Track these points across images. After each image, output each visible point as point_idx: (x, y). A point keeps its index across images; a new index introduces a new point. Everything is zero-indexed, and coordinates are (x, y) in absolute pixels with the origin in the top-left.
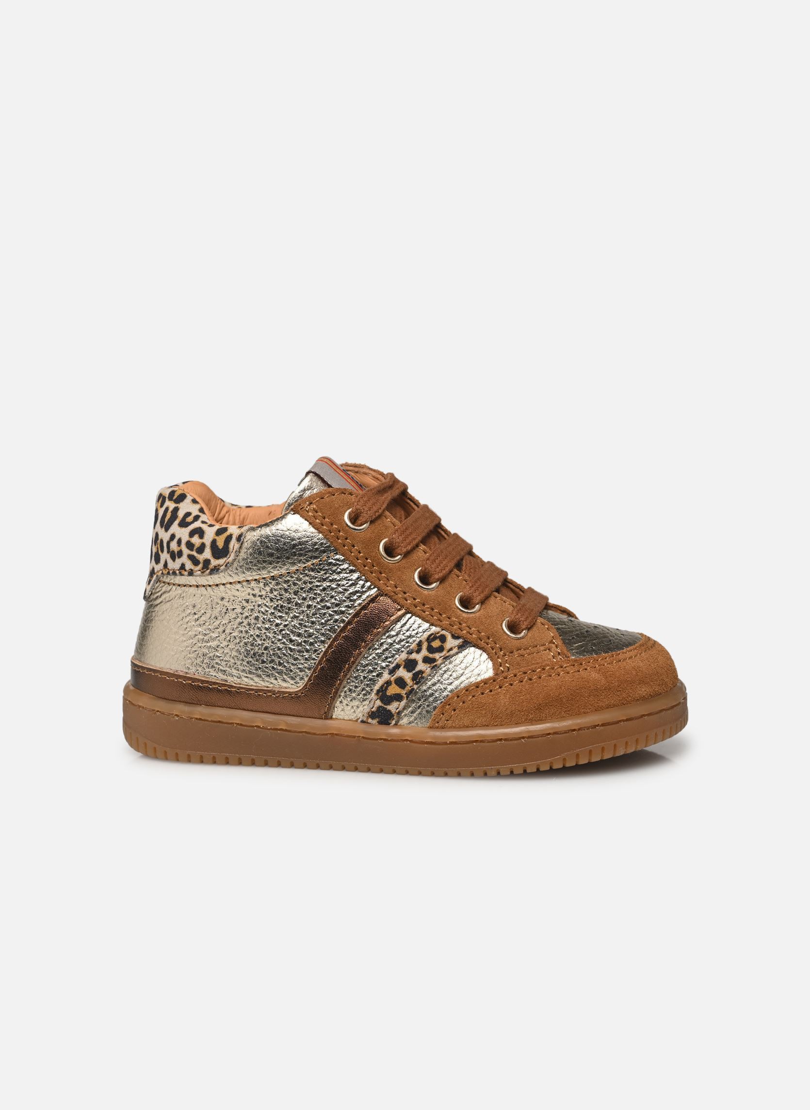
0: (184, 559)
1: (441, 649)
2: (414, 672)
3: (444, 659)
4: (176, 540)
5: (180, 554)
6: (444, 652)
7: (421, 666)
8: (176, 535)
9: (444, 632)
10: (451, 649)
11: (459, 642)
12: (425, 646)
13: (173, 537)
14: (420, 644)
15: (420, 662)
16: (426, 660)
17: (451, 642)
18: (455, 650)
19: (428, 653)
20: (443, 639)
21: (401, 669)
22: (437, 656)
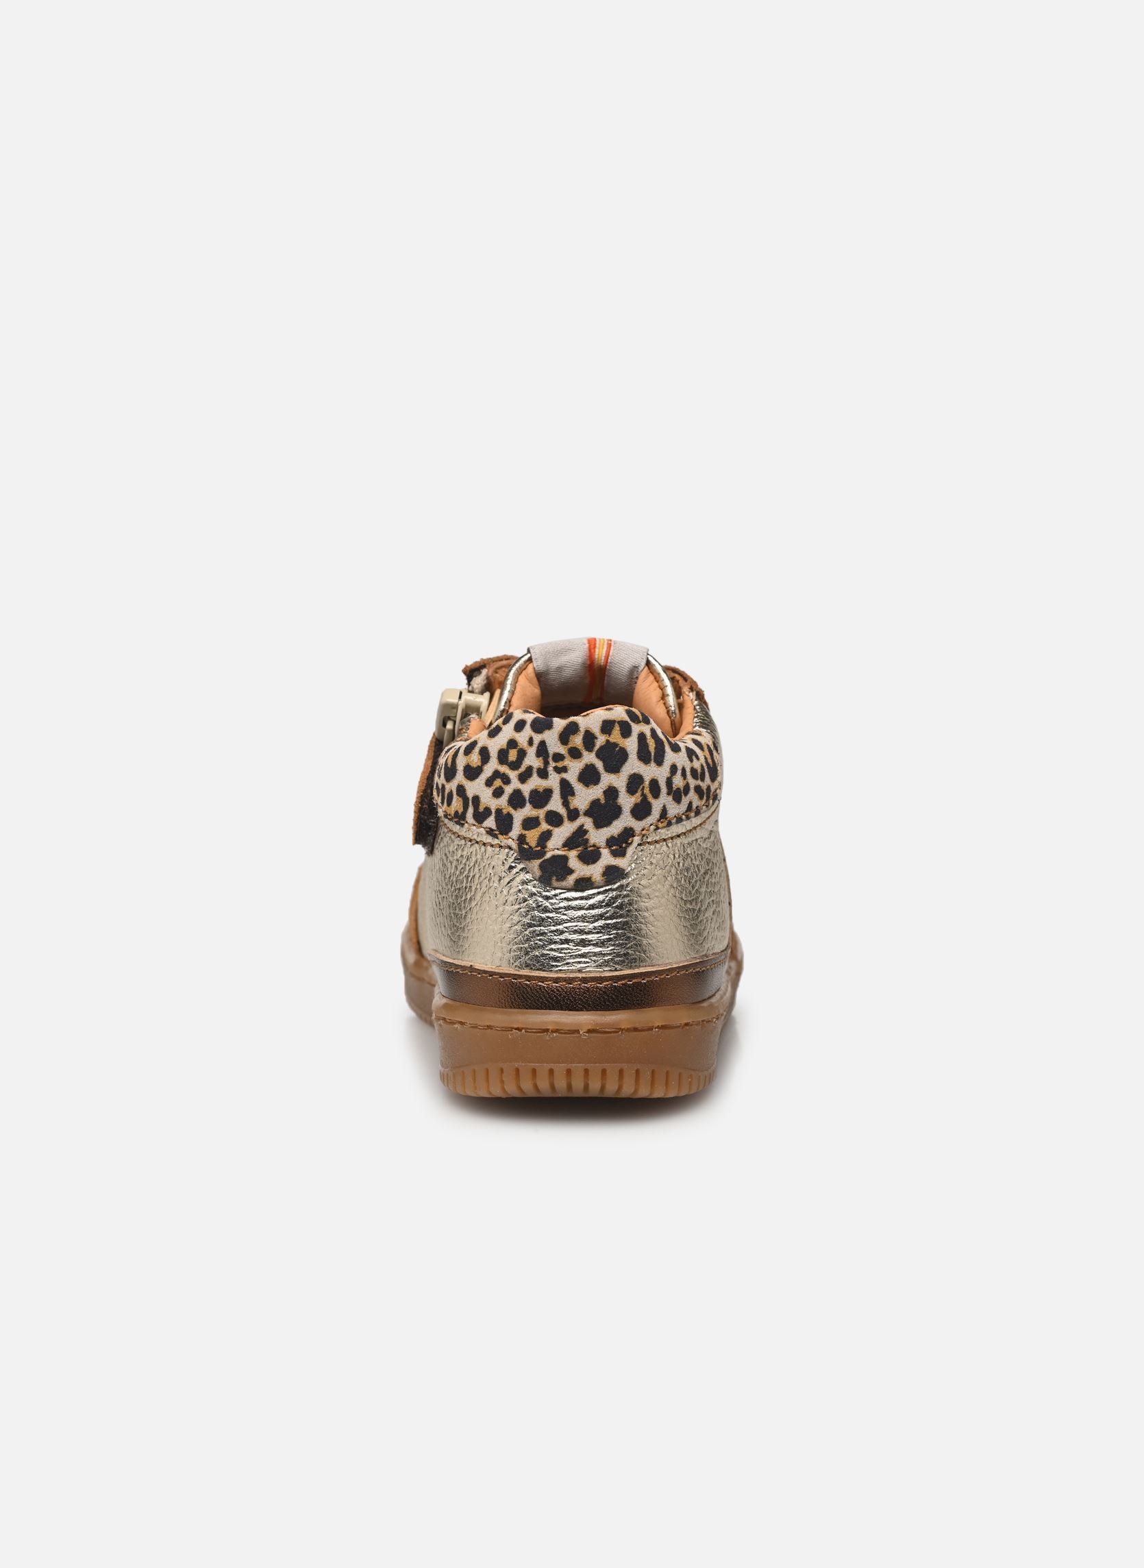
0: (692, 795)
4: (679, 772)
5: (687, 789)
8: (678, 765)
13: (674, 769)
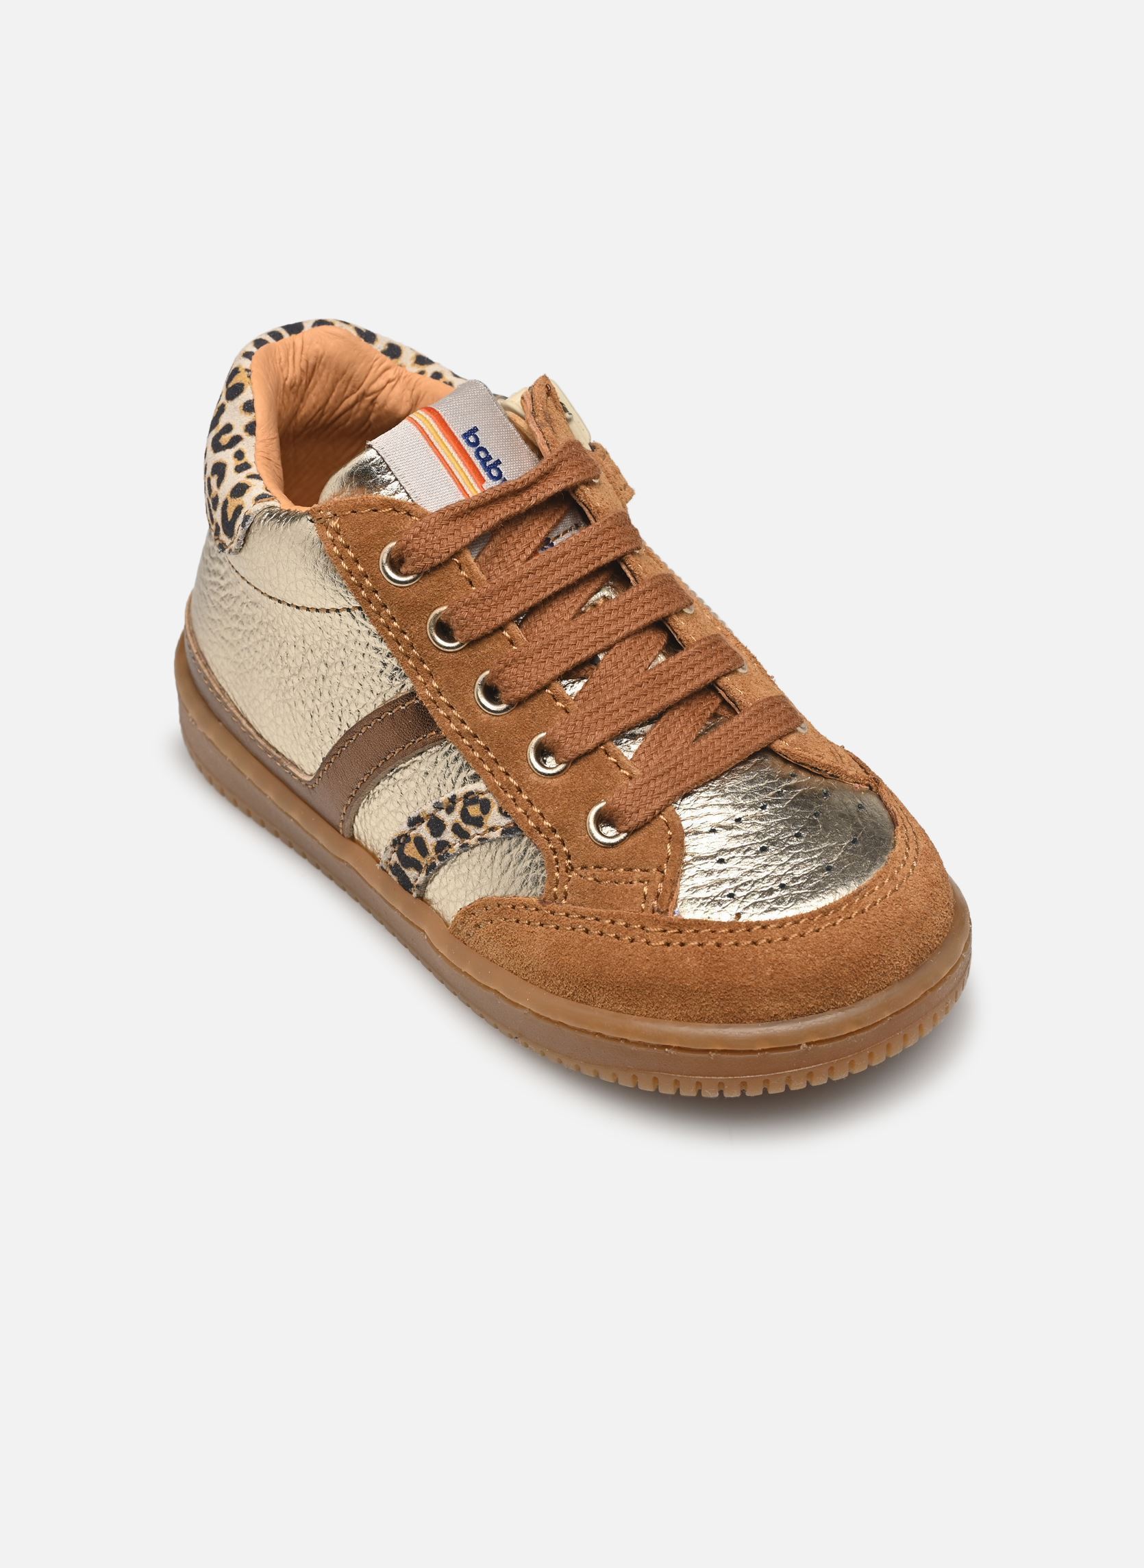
1: (478, 822)
2: (439, 839)
3: (479, 839)
6: (482, 830)
7: (448, 836)
9: (488, 796)
10: (492, 829)
11: (504, 821)
12: (459, 805)
14: (453, 799)
15: (449, 829)
16: (457, 829)
17: (494, 818)
18: (497, 834)
19: (461, 820)
20: (485, 807)
21: (424, 825)
22: (472, 830)
